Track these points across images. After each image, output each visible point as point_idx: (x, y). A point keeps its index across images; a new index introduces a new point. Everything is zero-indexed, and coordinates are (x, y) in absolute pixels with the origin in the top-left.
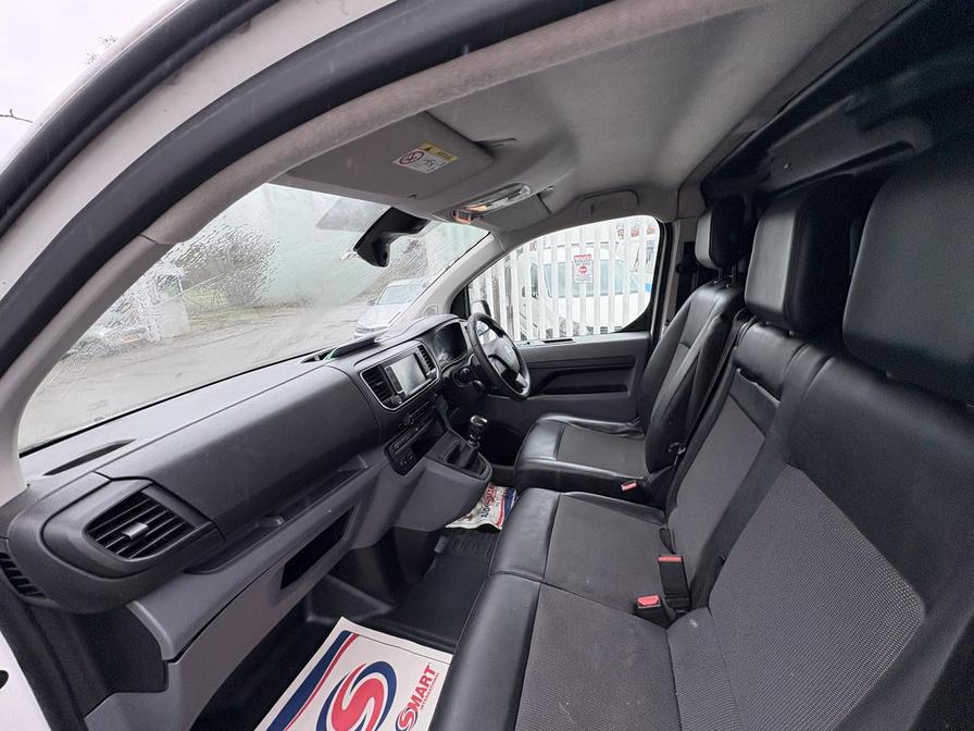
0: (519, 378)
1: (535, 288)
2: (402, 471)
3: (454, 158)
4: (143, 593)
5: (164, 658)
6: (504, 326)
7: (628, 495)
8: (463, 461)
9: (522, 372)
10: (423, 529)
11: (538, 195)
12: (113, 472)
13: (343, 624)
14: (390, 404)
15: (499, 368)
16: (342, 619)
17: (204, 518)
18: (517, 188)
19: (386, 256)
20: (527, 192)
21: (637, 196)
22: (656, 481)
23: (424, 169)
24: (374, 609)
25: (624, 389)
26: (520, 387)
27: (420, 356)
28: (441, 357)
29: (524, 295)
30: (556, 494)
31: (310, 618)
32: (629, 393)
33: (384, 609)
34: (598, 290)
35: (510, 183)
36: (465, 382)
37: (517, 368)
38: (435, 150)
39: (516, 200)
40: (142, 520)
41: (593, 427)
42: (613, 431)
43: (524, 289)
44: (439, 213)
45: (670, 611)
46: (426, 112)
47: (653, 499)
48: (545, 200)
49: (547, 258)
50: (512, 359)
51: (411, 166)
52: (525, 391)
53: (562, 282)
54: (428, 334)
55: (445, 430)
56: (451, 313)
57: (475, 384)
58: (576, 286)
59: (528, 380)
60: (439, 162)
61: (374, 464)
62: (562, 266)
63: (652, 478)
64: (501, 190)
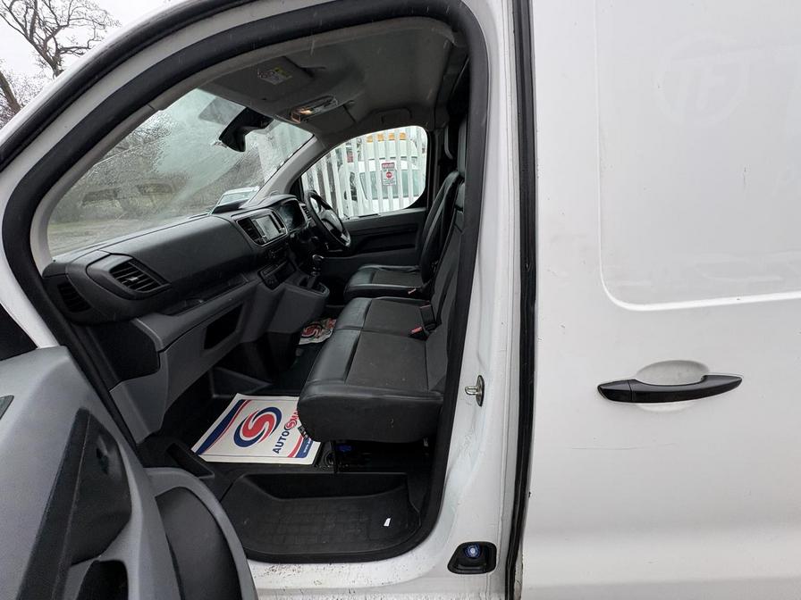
0: (343, 236)
1: (354, 193)
2: (272, 287)
3: (290, 77)
4: (140, 316)
5: (157, 349)
6: (329, 202)
7: (411, 296)
8: (310, 284)
9: (345, 234)
10: (286, 332)
11: (344, 105)
12: (111, 250)
13: (238, 397)
14: (258, 242)
15: (330, 228)
16: (238, 395)
17: (165, 282)
18: (329, 99)
19: (243, 144)
20: (336, 104)
21: (410, 112)
22: (427, 287)
23: (275, 82)
24: (258, 385)
25: (413, 246)
26: (345, 242)
27: (273, 216)
28: (287, 220)
29: (346, 198)
30: (370, 299)
31: (215, 396)
32: (416, 248)
33: (265, 385)
34: (401, 193)
35: (324, 95)
36: (306, 239)
37: (341, 229)
38: (281, 71)
39: (329, 108)
40: (135, 275)
41: (394, 270)
42: (405, 271)
43: (345, 193)
44: (280, 114)
45: (427, 332)
46: (284, 57)
47: (424, 295)
48: (350, 111)
49: (361, 168)
50: (337, 224)
51: (267, 80)
52: (348, 244)
53: (374, 187)
54: (276, 205)
55: (295, 270)
56: (290, 193)
57: (313, 239)
58: (385, 189)
59: (349, 238)
60: (282, 78)
61: (252, 281)
62: (373, 175)
63: (424, 286)
64: (318, 100)
